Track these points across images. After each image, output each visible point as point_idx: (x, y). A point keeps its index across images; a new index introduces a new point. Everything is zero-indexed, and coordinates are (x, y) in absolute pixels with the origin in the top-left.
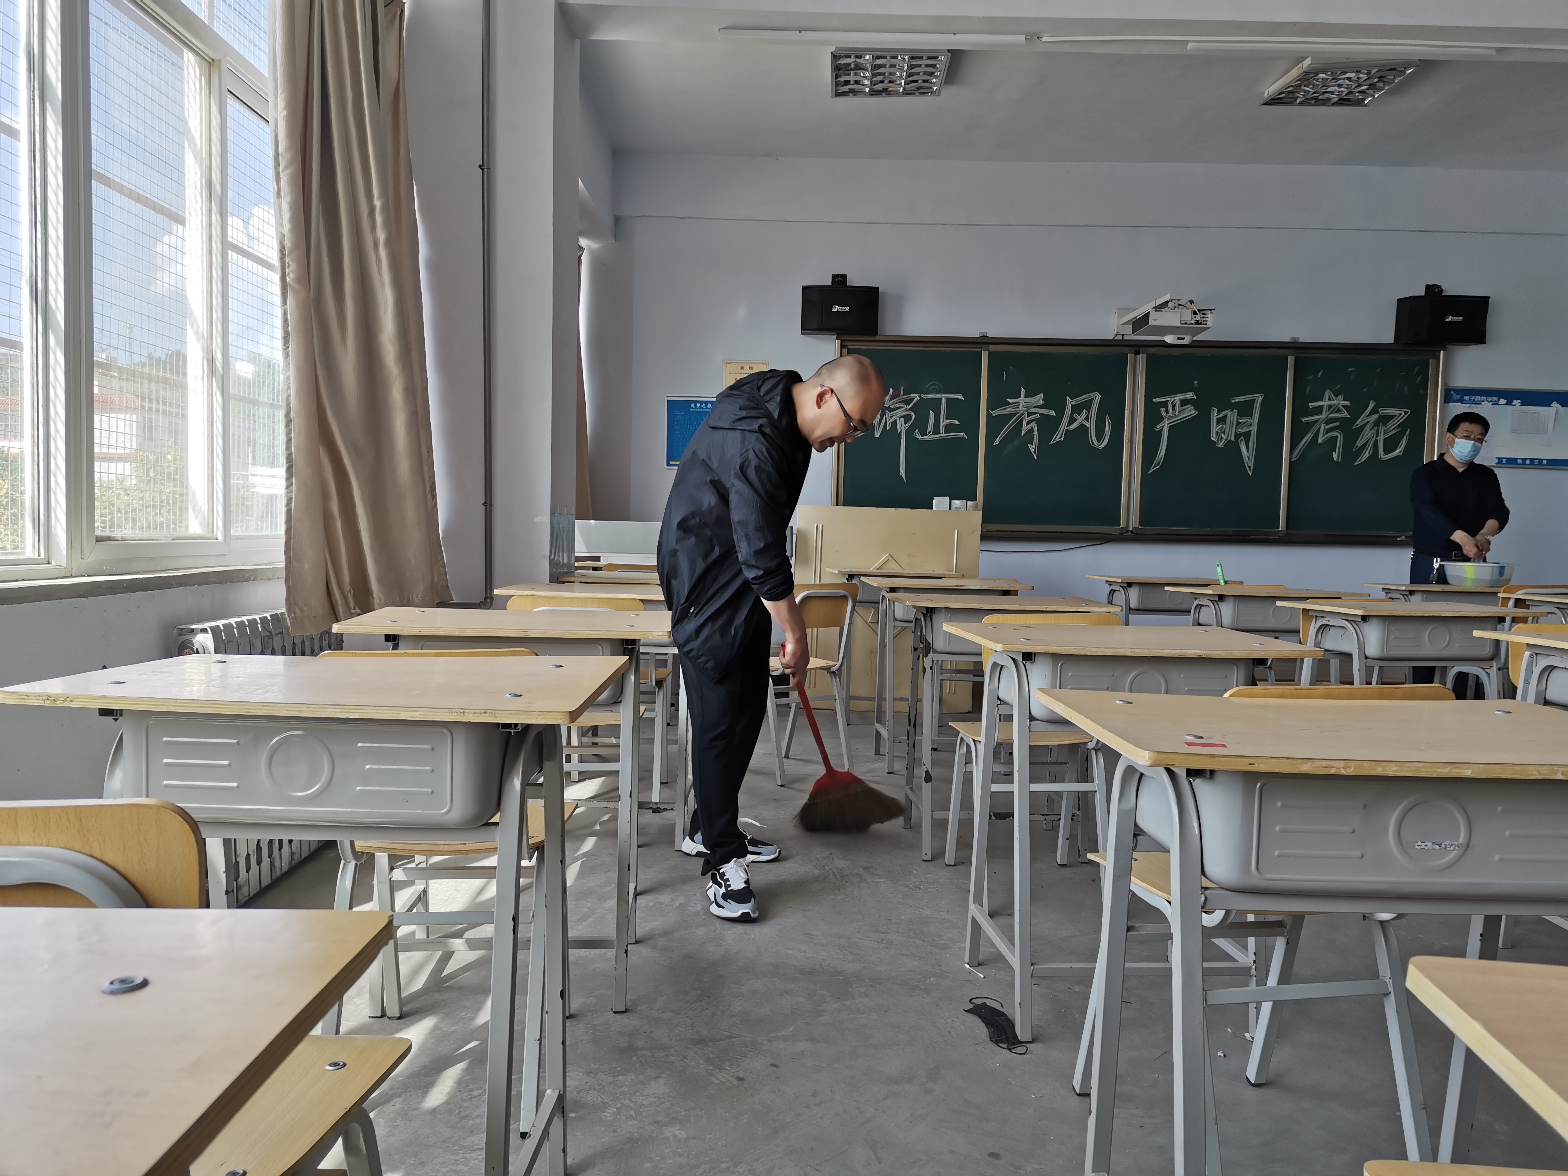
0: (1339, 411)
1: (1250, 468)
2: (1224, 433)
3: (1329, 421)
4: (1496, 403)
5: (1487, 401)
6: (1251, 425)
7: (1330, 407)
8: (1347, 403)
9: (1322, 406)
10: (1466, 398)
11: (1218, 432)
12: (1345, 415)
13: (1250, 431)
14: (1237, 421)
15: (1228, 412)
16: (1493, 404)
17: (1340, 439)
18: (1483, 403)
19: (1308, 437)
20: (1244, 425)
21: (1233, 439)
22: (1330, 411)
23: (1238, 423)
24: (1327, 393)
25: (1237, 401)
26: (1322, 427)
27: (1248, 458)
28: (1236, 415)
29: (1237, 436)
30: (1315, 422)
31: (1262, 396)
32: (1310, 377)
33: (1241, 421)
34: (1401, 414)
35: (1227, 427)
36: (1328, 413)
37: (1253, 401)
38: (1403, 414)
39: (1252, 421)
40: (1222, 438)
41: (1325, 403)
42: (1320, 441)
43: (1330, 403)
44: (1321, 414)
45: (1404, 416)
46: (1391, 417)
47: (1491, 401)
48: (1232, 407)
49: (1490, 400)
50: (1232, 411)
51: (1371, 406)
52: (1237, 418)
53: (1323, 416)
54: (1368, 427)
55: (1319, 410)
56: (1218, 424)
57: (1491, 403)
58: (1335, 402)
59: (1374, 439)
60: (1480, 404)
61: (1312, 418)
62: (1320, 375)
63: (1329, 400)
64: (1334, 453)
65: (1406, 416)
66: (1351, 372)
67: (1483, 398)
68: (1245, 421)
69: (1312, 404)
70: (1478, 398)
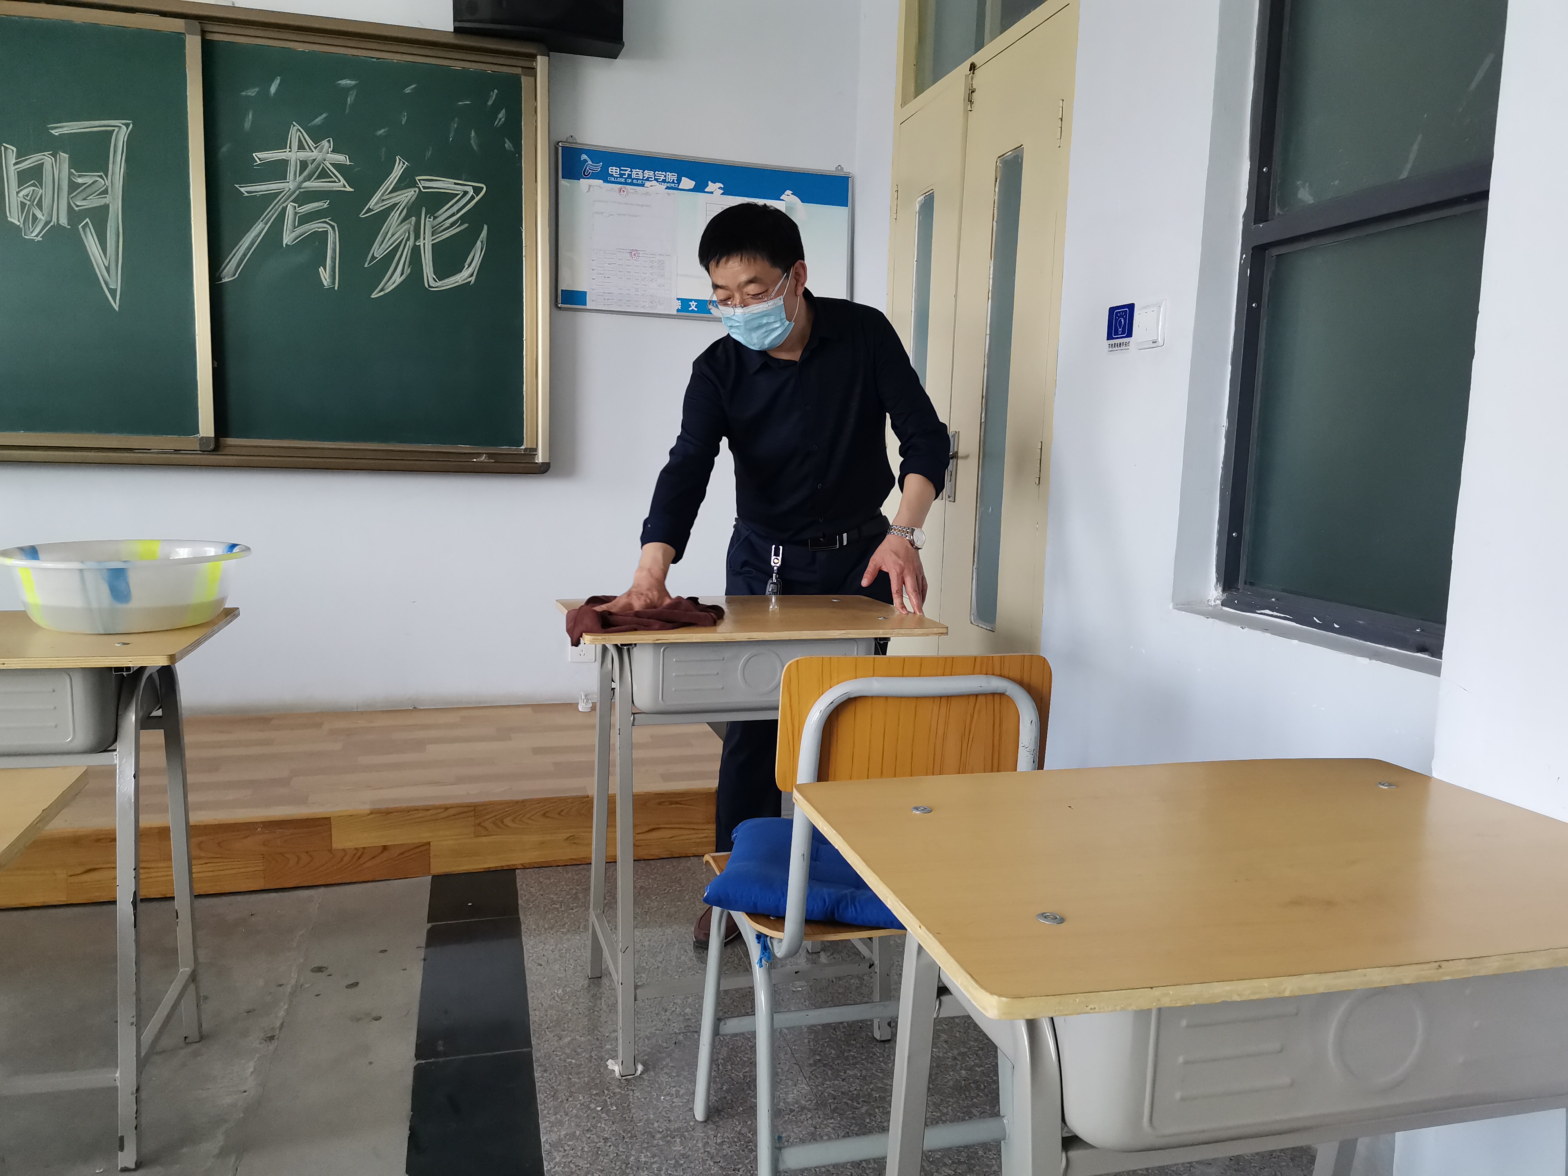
0: (324, 174)
1: (113, 292)
2: (40, 205)
3: (305, 197)
4: (674, 187)
5: (656, 180)
6: (105, 192)
7: (304, 165)
8: (341, 158)
9: (285, 163)
10: (614, 170)
11: (23, 205)
12: (341, 184)
13: (106, 207)
14: (70, 180)
15: (47, 159)
16: (667, 188)
17: (333, 239)
18: (647, 184)
19: (259, 229)
20: (89, 191)
21: (64, 221)
22: (305, 173)
23: (73, 187)
24: (295, 133)
25: (65, 131)
26: (290, 211)
27: (108, 269)
28: (66, 166)
29: (75, 216)
30: (272, 197)
31: (127, 125)
32: (252, 92)
33: (80, 180)
34: (466, 193)
35: (46, 192)
36: (299, 179)
37: (106, 136)
38: (471, 193)
39: (108, 183)
40: (35, 218)
41: (292, 155)
42: (288, 238)
43: (302, 155)
44: (283, 177)
45: (472, 198)
46: (442, 199)
47: (664, 181)
48: (54, 146)
49: (663, 178)
50: (54, 155)
51: (398, 170)
52: (70, 174)
53: (290, 185)
54: (394, 217)
55: (278, 170)
56: (20, 184)
57: (666, 185)
58: (315, 154)
59: (410, 243)
60: (643, 185)
61: (264, 188)
62: (273, 89)
63: (301, 147)
64: (321, 269)
65: (477, 199)
66: (347, 89)
67: (647, 173)
68: (89, 180)
69: (261, 155)
70: (637, 173)
